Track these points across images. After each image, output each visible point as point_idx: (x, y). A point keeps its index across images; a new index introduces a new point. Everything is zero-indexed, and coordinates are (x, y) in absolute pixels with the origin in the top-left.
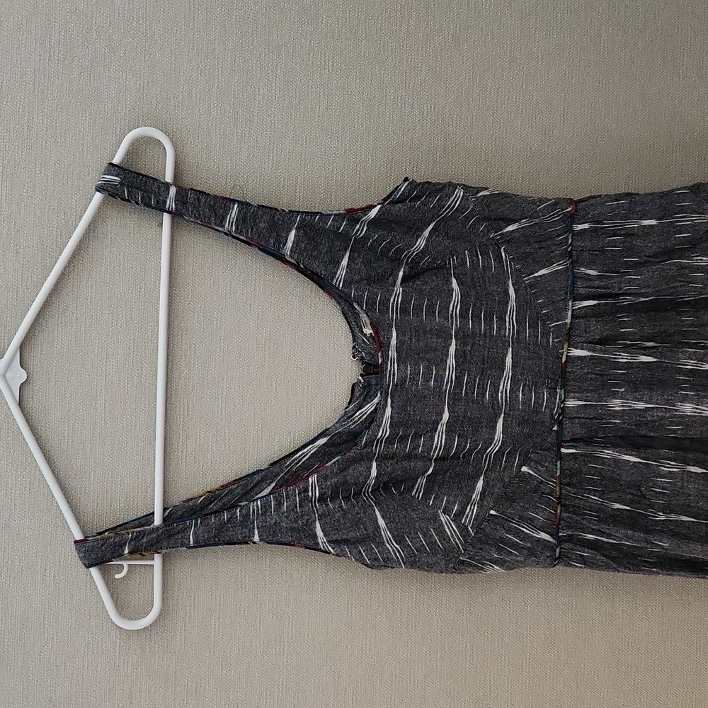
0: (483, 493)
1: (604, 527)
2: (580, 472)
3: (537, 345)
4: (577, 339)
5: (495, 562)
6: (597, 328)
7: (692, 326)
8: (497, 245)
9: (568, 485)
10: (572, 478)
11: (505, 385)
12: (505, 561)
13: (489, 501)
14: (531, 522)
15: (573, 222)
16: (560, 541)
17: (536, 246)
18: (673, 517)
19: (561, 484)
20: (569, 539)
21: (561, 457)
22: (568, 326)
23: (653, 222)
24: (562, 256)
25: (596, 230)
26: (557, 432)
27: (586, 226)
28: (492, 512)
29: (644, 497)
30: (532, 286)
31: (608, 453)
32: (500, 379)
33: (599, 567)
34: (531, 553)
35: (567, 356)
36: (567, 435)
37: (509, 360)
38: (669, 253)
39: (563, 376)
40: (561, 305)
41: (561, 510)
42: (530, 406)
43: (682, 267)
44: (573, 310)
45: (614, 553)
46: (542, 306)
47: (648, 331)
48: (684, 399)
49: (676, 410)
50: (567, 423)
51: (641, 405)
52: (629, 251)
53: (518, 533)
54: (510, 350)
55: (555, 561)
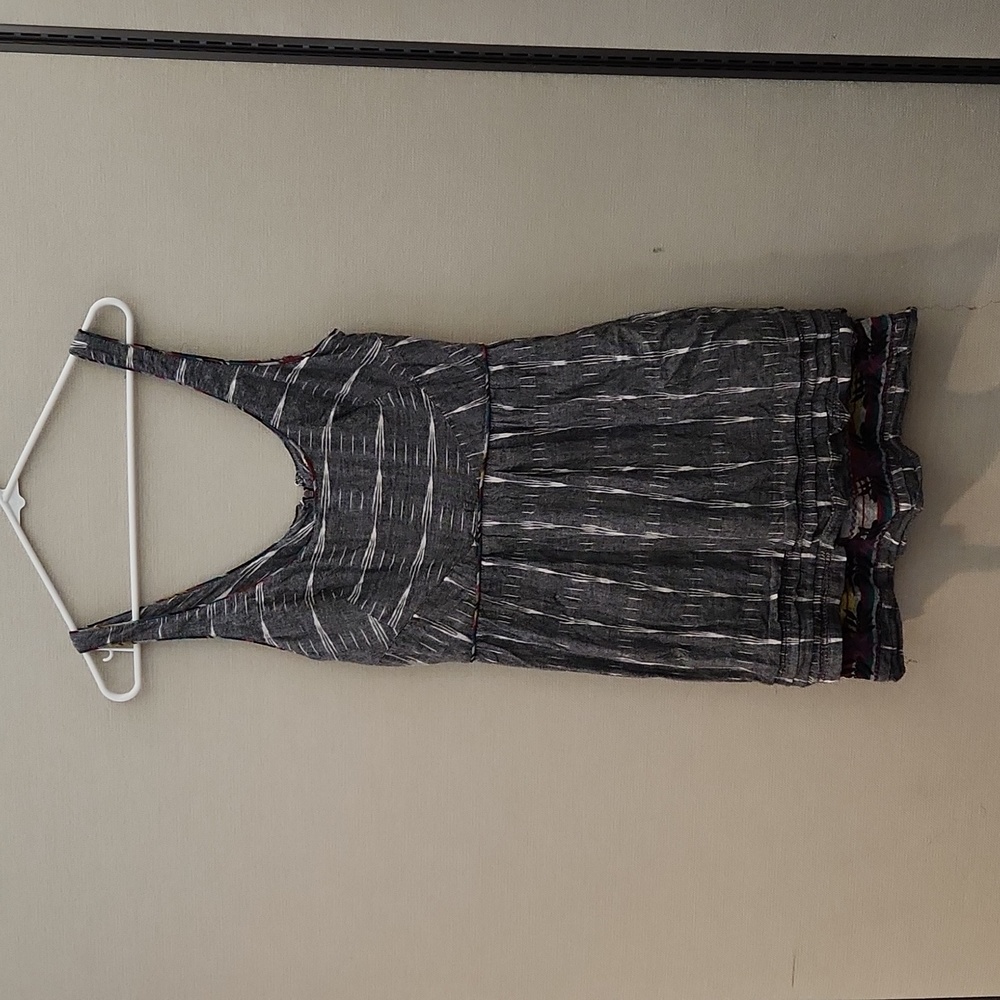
0: (409, 599)
1: (514, 631)
2: (501, 582)
3: (455, 473)
4: (494, 468)
5: (419, 657)
6: (511, 458)
7: (606, 453)
8: (418, 386)
9: (486, 593)
10: (491, 587)
11: (427, 508)
12: (427, 657)
13: (413, 607)
14: (451, 624)
15: (488, 365)
16: (476, 640)
17: (454, 386)
18: (582, 622)
19: (480, 591)
20: (485, 639)
21: (481, 569)
22: (485, 457)
23: (563, 363)
24: (481, 394)
25: (511, 370)
26: (477, 547)
27: (501, 367)
28: (415, 616)
29: (558, 603)
30: (451, 421)
31: (524, 566)
32: (423, 503)
33: (510, 664)
34: (448, 651)
35: (484, 482)
36: (486, 551)
37: (430, 486)
38: (578, 391)
39: (480, 500)
40: (478, 438)
41: (478, 615)
42: (449, 526)
43: (588, 404)
44: (489, 442)
45: (527, 652)
46: (460, 440)
47: (559, 459)
48: (589, 521)
49: (582, 531)
50: (485, 540)
51: (550, 526)
52: (542, 389)
53: (438, 634)
54: (431, 478)
55: (471, 658)
